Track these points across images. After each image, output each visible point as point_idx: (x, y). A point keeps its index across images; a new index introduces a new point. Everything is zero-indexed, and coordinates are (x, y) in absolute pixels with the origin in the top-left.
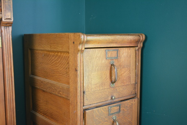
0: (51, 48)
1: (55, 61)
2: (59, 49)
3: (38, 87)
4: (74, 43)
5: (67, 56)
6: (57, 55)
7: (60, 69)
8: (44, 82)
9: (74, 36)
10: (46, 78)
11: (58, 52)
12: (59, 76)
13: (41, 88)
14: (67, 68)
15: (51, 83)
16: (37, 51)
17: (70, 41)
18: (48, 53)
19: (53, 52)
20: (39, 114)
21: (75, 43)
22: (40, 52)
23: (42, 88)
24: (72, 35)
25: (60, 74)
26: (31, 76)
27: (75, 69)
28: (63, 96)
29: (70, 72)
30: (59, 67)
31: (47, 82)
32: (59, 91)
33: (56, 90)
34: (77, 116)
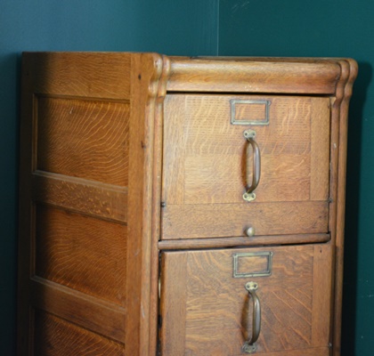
0: (89, 91)
1: (99, 126)
2: (109, 94)
3: (55, 203)
4: (140, 77)
5: (125, 113)
6: (104, 110)
7: (110, 146)
8: (71, 184)
9: (141, 61)
10: (75, 176)
11: (106, 101)
12: (106, 165)
13: (61, 205)
14: (124, 143)
15: (86, 187)
16: (57, 102)
17: (132, 73)
18: (83, 105)
19: (95, 102)
20: (54, 281)
21: (143, 77)
22: (63, 102)
23: (63, 202)
24: (136, 57)
25: (109, 159)
26: (38, 173)
27: (140, 143)
28: (113, 217)
29: (130, 150)
30: (108, 142)
31: (77, 183)
32: (105, 205)
33: (97, 203)
34: (141, 263)
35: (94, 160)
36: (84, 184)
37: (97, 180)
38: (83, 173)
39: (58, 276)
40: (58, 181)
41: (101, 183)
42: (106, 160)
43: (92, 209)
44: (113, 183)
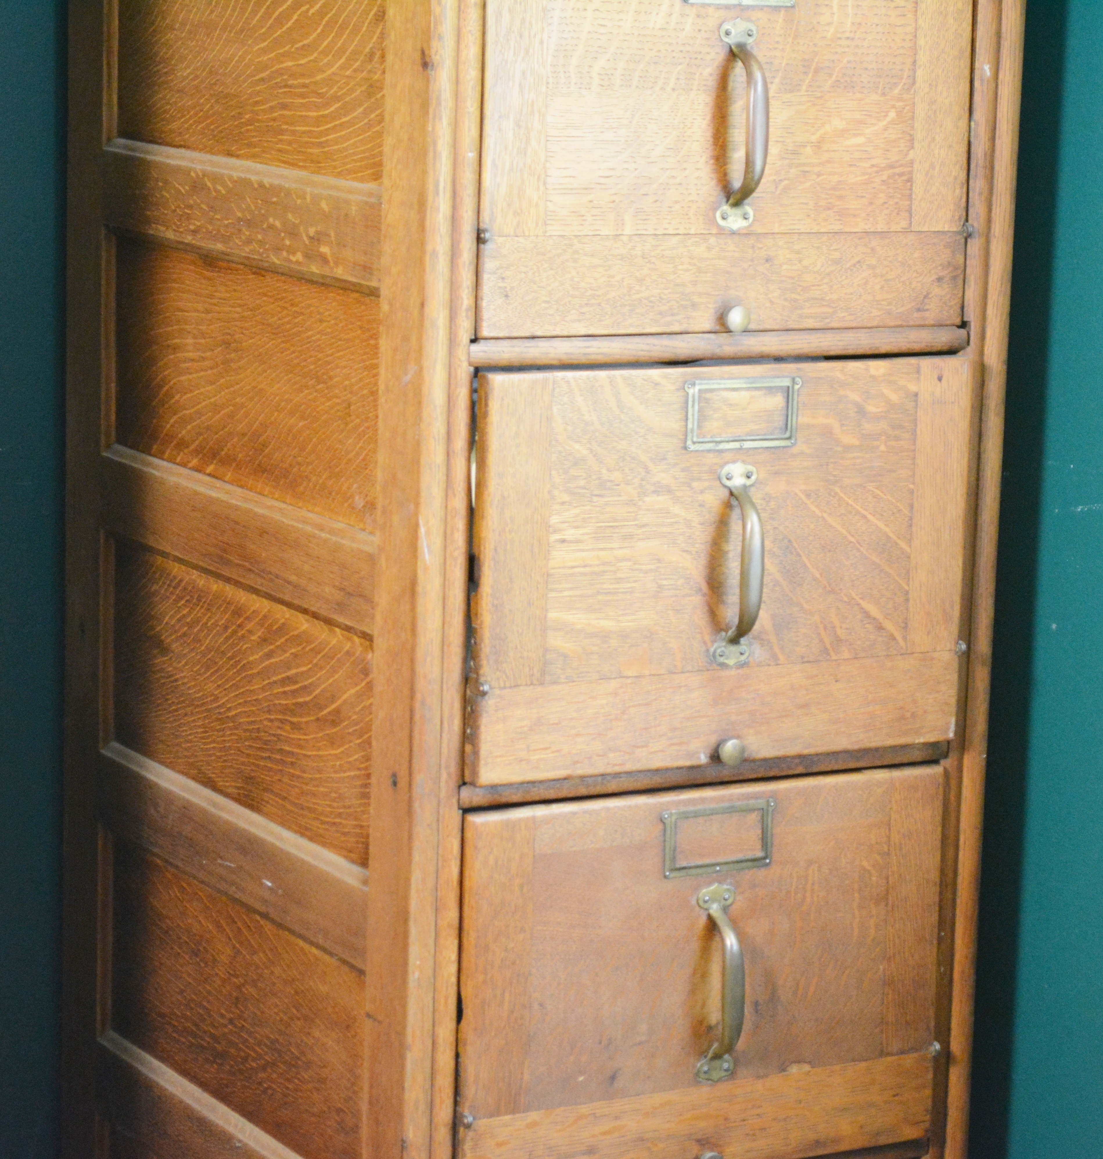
1: (295, 6)
3: (170, 235)
7: (330, 65)
8: (216, 178)
10: (230, 154)
12: (319, 121)
13: (189, 239)
14: (371, 56)
15: (261, 185)
20: (171, 460)
23: (195, 232)
25: (327, 105)
26: (120, 146)
27: (417, 55)
28: (340, 272)
29: (388, 76)
30: (325, 53)
31: (235, 175)
32: (316, 239)
33: (293, 233)
34: (420, 403)
35: (284, 106)
36: (254, 178)
37: (293, 165)
38: (250, 145)
39: (182, 445)
40: (178, 169)
41: (303, 174)
42: (318, 107)
43: (278, 249)
44: (339, 175)
